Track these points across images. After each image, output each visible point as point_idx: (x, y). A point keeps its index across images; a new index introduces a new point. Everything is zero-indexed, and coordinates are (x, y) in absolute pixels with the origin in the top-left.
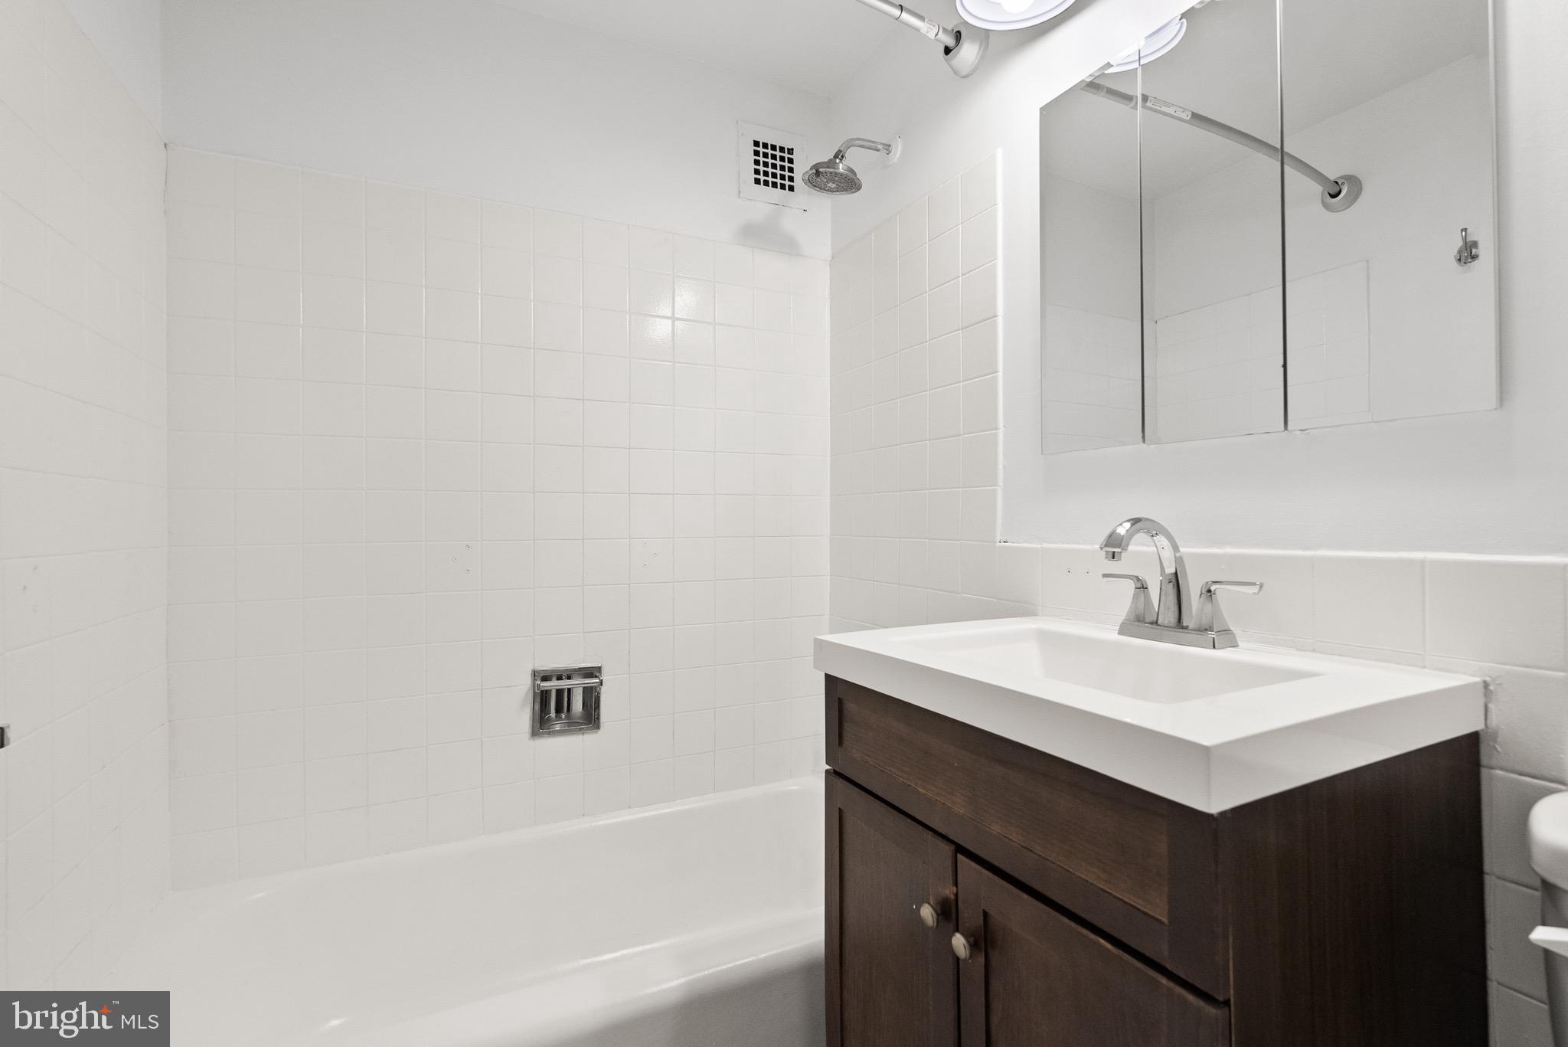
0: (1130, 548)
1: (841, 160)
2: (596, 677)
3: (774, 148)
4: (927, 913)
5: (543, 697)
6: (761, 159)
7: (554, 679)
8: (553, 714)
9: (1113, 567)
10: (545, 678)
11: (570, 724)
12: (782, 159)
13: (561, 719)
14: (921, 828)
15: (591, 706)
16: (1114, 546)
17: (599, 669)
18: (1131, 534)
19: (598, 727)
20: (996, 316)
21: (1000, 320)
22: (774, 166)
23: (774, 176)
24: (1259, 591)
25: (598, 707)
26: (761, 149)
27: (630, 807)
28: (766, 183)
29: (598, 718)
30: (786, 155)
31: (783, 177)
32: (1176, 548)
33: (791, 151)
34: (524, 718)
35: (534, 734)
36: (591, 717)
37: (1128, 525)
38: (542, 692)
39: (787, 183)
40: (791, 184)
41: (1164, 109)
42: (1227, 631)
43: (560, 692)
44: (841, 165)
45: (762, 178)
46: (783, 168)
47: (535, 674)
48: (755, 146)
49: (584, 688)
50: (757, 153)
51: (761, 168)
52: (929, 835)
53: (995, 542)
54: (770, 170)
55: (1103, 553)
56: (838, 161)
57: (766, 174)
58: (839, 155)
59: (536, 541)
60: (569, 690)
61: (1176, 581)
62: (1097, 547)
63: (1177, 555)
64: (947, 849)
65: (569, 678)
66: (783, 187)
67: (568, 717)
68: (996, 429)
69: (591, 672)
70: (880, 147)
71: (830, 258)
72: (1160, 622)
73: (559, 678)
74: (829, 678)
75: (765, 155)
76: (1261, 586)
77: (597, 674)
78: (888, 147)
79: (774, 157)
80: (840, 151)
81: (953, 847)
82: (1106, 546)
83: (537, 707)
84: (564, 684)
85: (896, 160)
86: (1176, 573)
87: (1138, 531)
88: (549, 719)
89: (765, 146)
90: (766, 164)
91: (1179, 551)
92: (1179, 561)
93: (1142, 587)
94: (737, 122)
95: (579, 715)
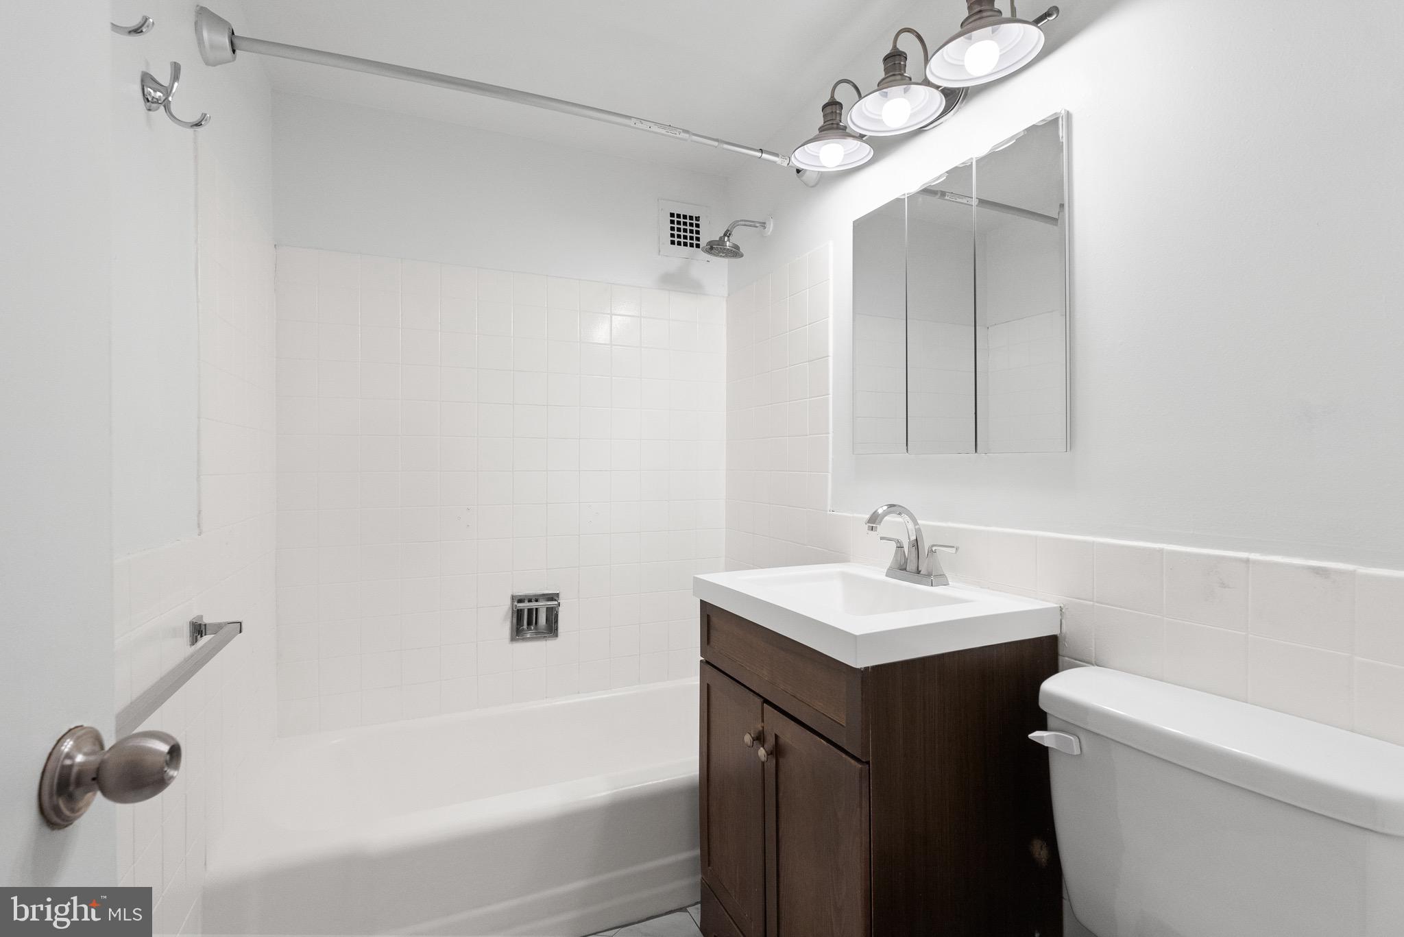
0: (884, 521)
1: (728, 237)
2: (555, 600)
3: (685, 217)
4: (748, 739)
5: (519, 614)
6: (676, 226)
7: (526, 601)
8: (525, 626)
9: (875, 534)
10: (520, 601)
11: (537, 633)
12: (691, 225)
13: (531, 630)
14: (748, 691)
15: (552, 621)
16: (874, 520)
17: (558, 595)
18: (886, 514)
19: (557, 636)
20: (828, 356)
21: (831, 360)
22: (685, 230)
23: (685, 237)
24: (956, 553)
25: (556, 622)
26: (676, 219)
27: (579, 693)
28: (679, 243)
29: (557, 629)
30: (694, 222)
31: (691, 238)
32: (915, 523)
33: (698, 219)
34: (506, 628)
35: (513, 639)
36: (552, 628)
37: (885, 508)
38: (518, 610)
39: (695, 242)
40: (698, 242)
41: (958, 200)
42: (943, 575)
43: (530, 611)
44: (728, 243)
45: (676, 240)
46: (691, 231)
47: (513, 598)
48: (671, 217)
49: (547, 608)
50: (672, 222)
51: (676, 233)
52: (751, 694)
53: (827, 511)
54: (682, 233)
55: (866, 527)
56: (726, 238)
57: (679, 236)
58: (727, 234)
59: (515, 506)
60: (537, 609)
61: (916, 544)
62: (862, 524)
63: (917, 527)
64: (759, 701)
65: (537, 601)
66: (692, 245)
67: (536, 628)
68: (828, 433)
69: (552, 597)
70: (758, 225)
71: (726, 295)
72: (908, 569)
73: (530, 601)
74: (704, 604)
75: (679, 223)
76: (957, 549)
77: (556, 598)
78: (763, 225)
79: (685, 224)
80: (728, 230)
81: (762, 700)
82: (869, 522)
83: (515, 621)
84: (533, 605)
85: (769, 233)
86: (917, 539)
87: (890, 512)
88: (523, 630)
89: (679, 216)
90: (679, 230)
91: (917, 525)
92: (918, 531)
93: (900, 547)
94: (658, 200)
95: (544, 627)
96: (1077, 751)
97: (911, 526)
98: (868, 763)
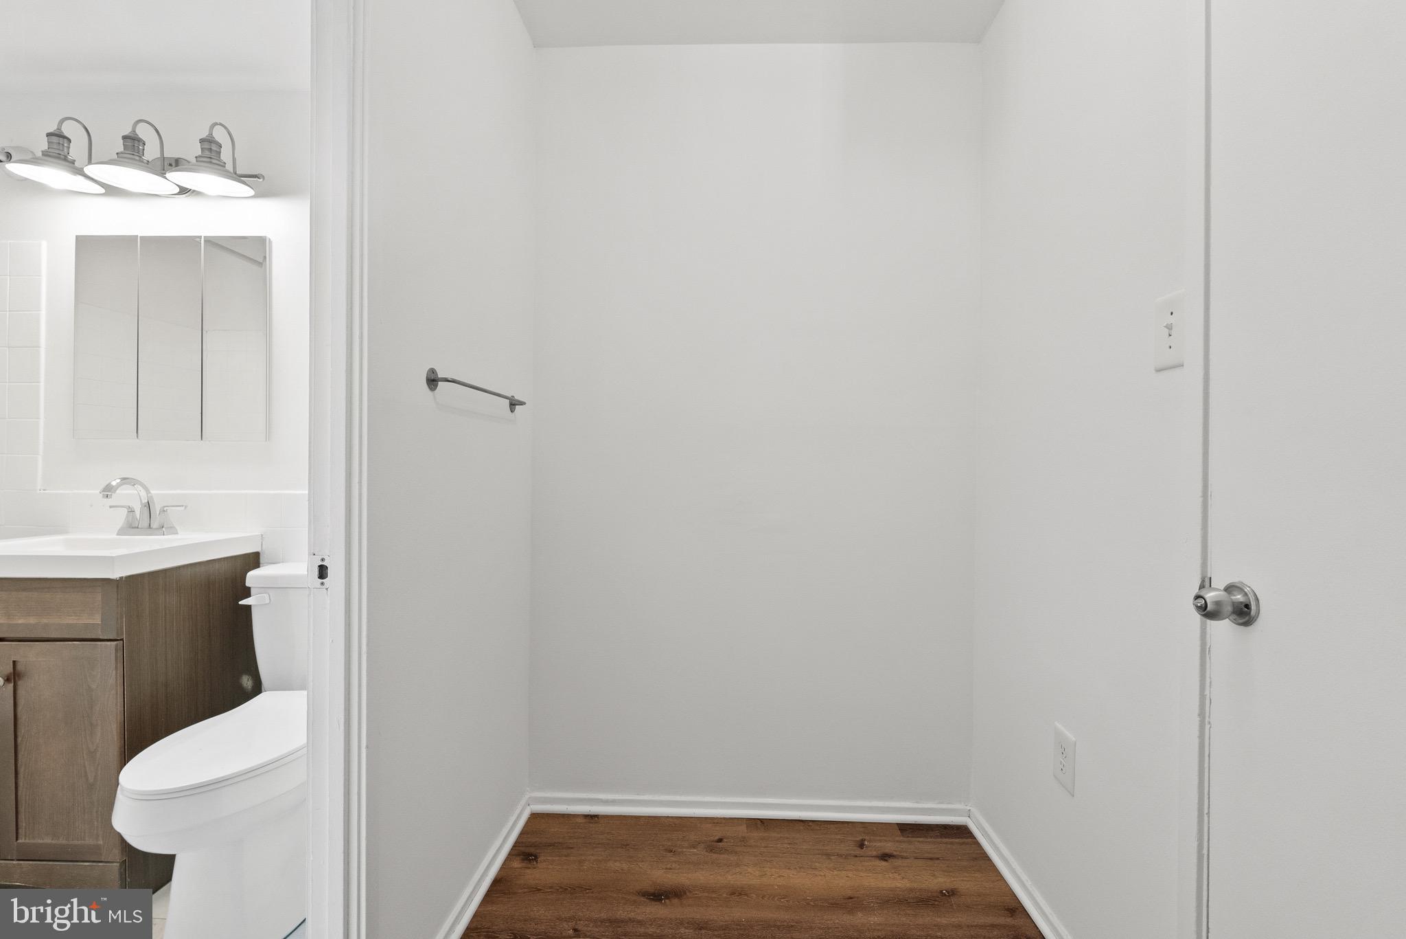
0: (117, 491)
9: (109, 502)
16: (108, 491)
18: (119, 485)
20: (39, 347)
21: (42, 350)
24: (185, 509)
32: (148, 491)
37: (119, 480)
42: (172, 527)
53: (37, 489)
55: (101, 495)
61: (148, 507)
62: (98, 492)
63: (149, 495)
68: (38, 418)
72: (139, 526)
76: (186, 507)
82: (103, 491)
86: (148, 503)
87: (124, 484)
91: (150, 493)
92: (150, 498)
93: (131, 511)
96: (267, 601)
97: (143, 493)
98: (122, 640)
